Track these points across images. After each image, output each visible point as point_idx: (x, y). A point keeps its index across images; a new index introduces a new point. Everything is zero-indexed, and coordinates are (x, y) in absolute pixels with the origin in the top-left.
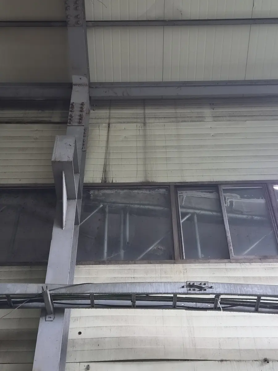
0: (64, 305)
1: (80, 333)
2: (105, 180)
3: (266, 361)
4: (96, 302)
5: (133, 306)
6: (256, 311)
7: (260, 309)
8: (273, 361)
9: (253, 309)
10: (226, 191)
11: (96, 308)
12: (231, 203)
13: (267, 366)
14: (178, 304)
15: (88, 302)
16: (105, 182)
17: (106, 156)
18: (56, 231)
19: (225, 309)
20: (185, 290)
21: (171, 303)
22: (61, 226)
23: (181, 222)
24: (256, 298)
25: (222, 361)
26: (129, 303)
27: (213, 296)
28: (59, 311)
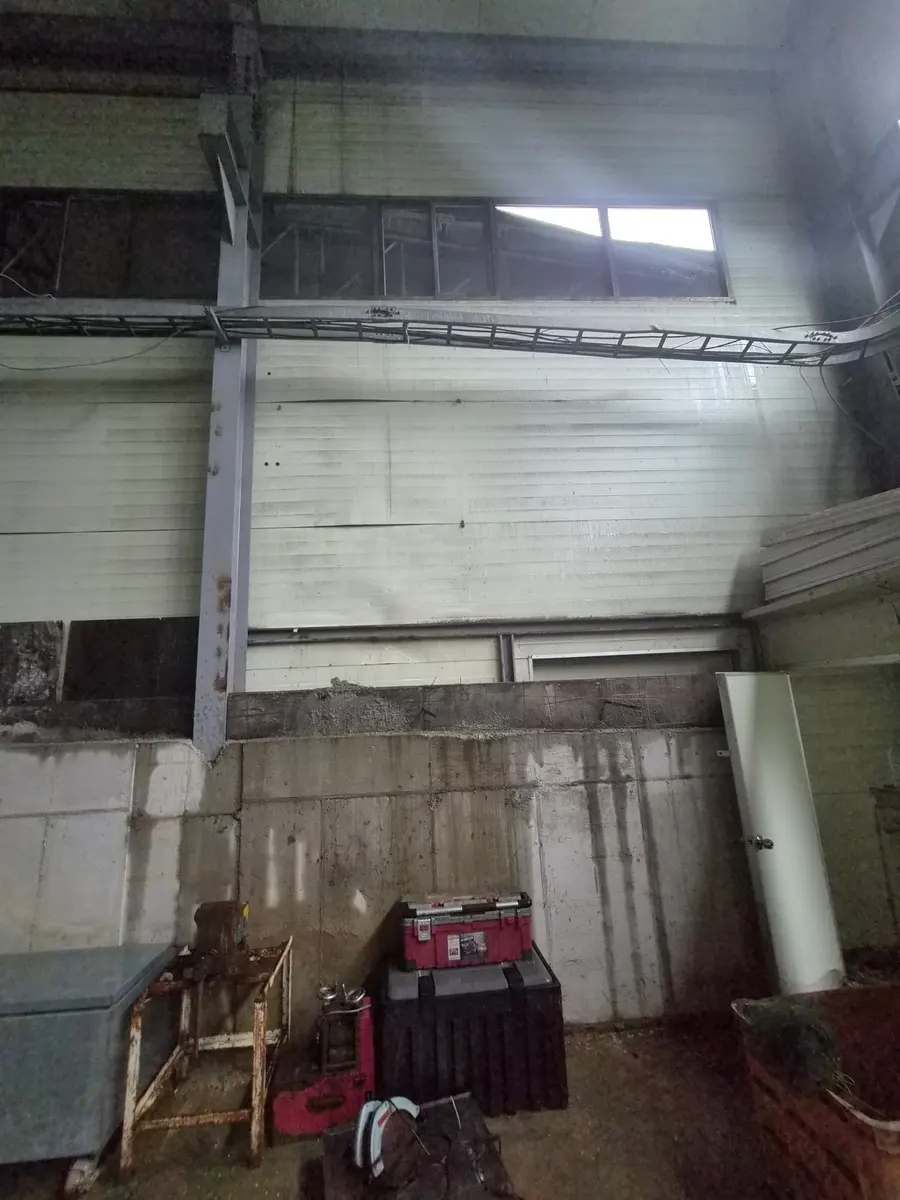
0: (241, 335)
1: (269, 374)
2: (291, 189)
3: (459, 401)
4: (275, 331)
5: (316, 337)
6: (448, 344)
7: (451, 342)
8: (465, 401)
9: (445, 341)
10: (439, 210)
11: (276, 338)
12: (444, 226)
13: (459, 406)
14: (365, 334)
15: (265, 330)
16: (292, 190)
17: (292, 153)
18: (224, 246)
19: (412, 342)
20: (369, 316)
21: (356, 334)
22: (229, 240)
23: (385, 251)
24: (446, 327)
25: (415, 401)
26: (310, 333)
27: (400, 325)
28: (235, 341)
